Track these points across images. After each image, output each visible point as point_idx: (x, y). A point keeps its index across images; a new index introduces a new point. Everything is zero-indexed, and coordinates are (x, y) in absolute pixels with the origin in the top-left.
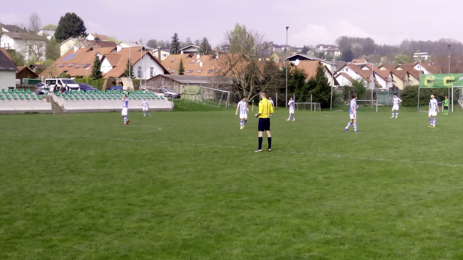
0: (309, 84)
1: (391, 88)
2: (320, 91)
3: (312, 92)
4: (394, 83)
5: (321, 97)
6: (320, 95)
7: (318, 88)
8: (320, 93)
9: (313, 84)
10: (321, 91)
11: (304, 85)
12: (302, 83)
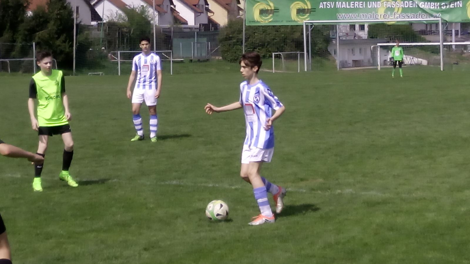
0: (34, 19)
1: (203, 25)
2: (56, 33)
3: (40, 35)
4: (209, 14)
5: (59, 46)
6: (58, 42)
7: (52, 26)
8: (58, 38)
9: (42, 20)
10: (59, 33)
11: (22, 21)
12: (19, 19)
